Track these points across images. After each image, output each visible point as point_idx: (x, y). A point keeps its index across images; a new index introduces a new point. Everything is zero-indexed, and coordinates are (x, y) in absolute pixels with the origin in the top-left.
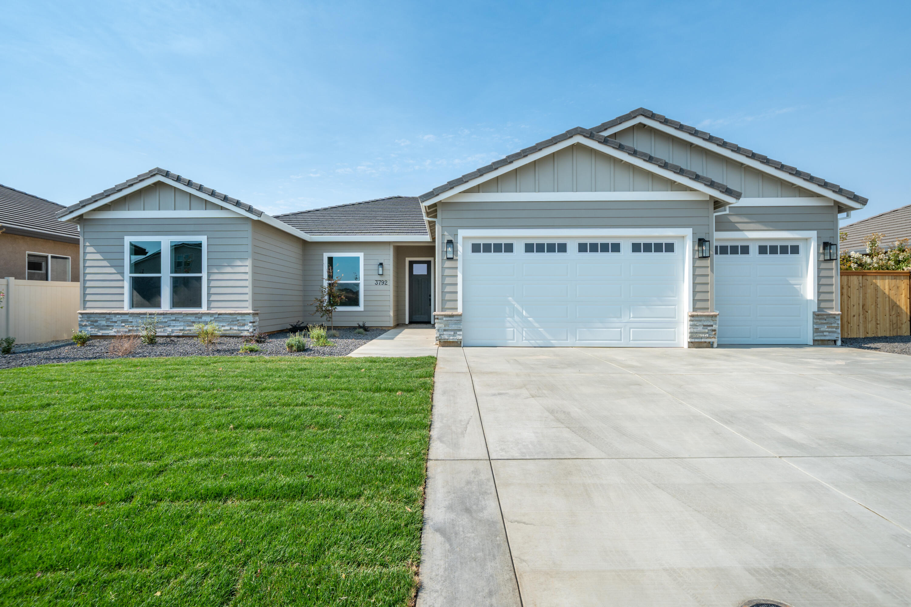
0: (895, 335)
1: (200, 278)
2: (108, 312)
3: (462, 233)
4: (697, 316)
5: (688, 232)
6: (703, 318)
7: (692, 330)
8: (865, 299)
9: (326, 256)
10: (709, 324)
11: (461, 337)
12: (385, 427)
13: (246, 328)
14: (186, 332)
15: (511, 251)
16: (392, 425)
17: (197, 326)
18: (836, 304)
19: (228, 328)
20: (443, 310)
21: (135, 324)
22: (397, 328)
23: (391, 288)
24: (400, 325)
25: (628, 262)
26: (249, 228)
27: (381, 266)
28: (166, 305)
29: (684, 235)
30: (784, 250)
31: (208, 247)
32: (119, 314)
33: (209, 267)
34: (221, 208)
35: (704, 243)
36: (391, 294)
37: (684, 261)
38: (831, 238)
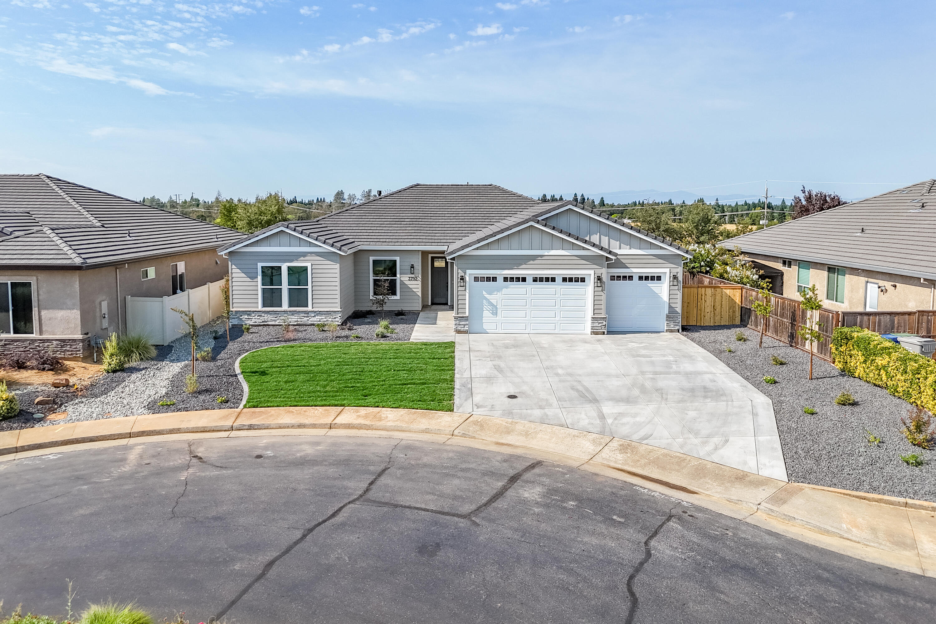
0: (731, 324)
1: (307, 289)
2: (249, 310)
3: (468, 272)
4: (595, 318)
5: (592, 272)
6: (599, 319)
7: (592, 325)
8: (715, 302)
9: (372, 258)
10: (601, 322)
11: (467, 329)
12: (440, 370)
13: (337, 320)
14: (299, 322)
15: (496, 281)
16: (443, 370)
17: (306, 319)
18: (679, 310)
19: (326, 320)
20: (458, 314)
21: (266, 317)
22: (424, 311)
23: (420, 283)
24: (425, 307)
25: (559, 287)
26: (338, 259)
27: (412, 267)
28: (285, 306)
29: (590, 273)
30: (653, 278)
31: (312, 269)
32: (256, 311)
33: (312, 282)
34: (320, 246)
35: (599, 279)
36: (420, 286)
37: (589, 287)
38: (677, 273)
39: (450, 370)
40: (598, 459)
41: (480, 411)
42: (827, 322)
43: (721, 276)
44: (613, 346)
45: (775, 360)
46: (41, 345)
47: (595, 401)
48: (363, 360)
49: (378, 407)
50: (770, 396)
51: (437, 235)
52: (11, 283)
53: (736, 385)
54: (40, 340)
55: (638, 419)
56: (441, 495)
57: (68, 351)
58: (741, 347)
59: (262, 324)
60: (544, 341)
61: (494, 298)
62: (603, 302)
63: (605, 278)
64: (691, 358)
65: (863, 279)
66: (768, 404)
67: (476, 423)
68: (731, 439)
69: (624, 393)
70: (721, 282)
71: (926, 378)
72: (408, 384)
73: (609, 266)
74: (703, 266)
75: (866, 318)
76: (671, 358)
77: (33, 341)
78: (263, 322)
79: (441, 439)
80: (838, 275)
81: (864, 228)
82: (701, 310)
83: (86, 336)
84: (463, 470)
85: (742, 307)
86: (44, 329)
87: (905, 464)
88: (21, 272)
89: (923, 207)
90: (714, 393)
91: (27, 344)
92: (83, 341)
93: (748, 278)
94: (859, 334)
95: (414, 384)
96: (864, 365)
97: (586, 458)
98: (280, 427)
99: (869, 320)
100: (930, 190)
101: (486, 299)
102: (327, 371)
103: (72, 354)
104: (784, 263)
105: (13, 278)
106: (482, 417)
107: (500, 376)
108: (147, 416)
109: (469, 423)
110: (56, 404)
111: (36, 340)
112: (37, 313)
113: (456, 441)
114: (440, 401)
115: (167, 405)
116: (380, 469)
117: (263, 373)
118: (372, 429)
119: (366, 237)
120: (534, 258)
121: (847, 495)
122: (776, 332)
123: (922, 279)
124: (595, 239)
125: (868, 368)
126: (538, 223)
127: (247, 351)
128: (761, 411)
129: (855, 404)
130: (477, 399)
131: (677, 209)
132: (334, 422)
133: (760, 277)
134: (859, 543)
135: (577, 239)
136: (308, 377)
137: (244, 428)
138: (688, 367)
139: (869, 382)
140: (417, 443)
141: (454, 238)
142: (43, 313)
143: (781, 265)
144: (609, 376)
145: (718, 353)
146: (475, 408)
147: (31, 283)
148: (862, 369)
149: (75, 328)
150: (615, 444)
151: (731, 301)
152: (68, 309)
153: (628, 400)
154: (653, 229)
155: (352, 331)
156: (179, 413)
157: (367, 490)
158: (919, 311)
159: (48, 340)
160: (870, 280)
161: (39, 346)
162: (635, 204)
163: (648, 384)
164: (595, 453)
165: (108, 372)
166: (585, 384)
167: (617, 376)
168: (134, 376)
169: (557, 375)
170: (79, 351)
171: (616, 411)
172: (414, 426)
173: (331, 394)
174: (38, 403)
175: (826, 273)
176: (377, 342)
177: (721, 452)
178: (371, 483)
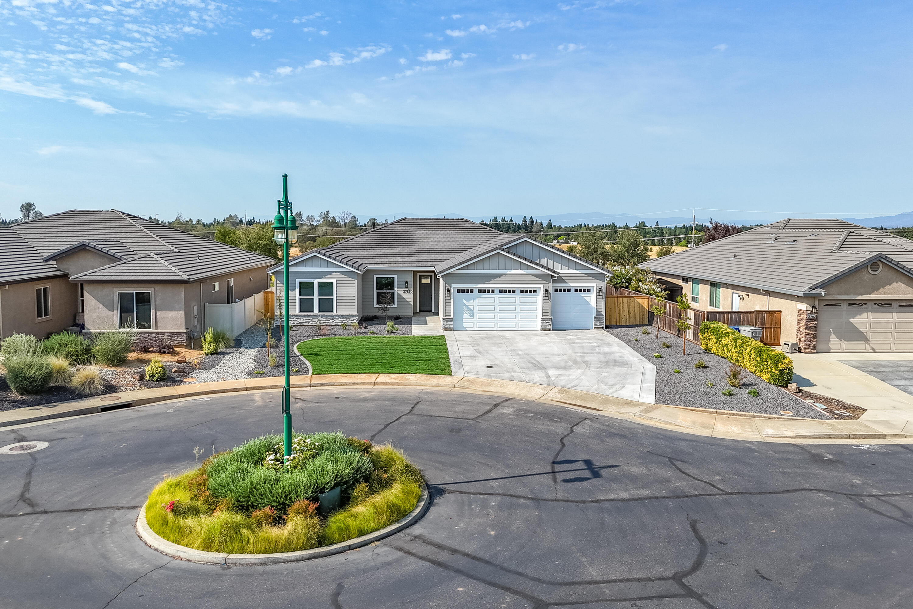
0: (641, 324)
1: (333, 298)
3: (453, 286)
4: (544, 319)
6: (546, 320)
7: (542, 324)
9: (376, 276)
10: (548, 322)
11: (452, 327)
12: (439, 352)
13: (355, 321)
14: (327, 323)
15: (473, 292)
16: (440, 352)
17: (331, 321)
18: (603, 313)
19: (346, 321)
20: (445, 316)
21: (302, 319)
22: (415, 316)
23: (412, 295)
24: (415, 313)
25: (518, 297)
26: (356, 276)
27: (407, 282)
28: (316, 311)
29: (540, 287)
30: (585, 291)
31: (336, 284)
32: (294, 315)
33: (337, 293)
34: (343, 267)
35: (547, 291)
36: (412, 297)
37: (539, 297)
38: (602, 286)
39: (445, 352)
40: (546, 397)
41: (470, 375)
42: (699, 319)
43: (636, 290)
44: (556, 337)
45: (664, 344)
46: (156, 336)
47: (544, 368)
48: (383, 346)
49: (402, 373)
50: (656, 364)
51: (424, 258)
52: (136, 293)
53: (636, 359)
54: (156, 333)
55: (570, 377)
56: (456, 412)
57: (176, 340)
58: (644, 338)
59: (299, 324)
60: (508, 335)
61: (472, 304)
62: (550, 308)
63: (551, 290)
64: (609, 345)
65: (731, 291)
66: (653, 369)
67: (468, 381)
68: (627, 386)
69: (563, 364)
70: (636, 294)
71: (746, 349)
72: (418, 360)
73: (554, 282)
74: (624, 282)
75: (722, 315)
76: (595, 344)
77: (151, 333)
78: (300, 323)
79: (448, 389)
80: (716, 288)
81: (736, 254)
82: (619, 314)
83: (188, 330)
84: (465, 402)
85: (649, 312)
86: (158, 325)
87: (724, 395)
88: (143, 285)
89: (776, 239)
90: (621, 364)
91: (146, 336)
92: (186, 333)
93: (653, 290)
94: (715, 325)
95: (423, 360)
96: (716, 345)
97: (538, 397)
98: (341, 385)
99: (724, 316)
100: (785, 226)
101: (466, 305)
102: (360, 353)
103: (178, 343)
104: (683, 280)
105: (137, 289)
106: (471, 378)
107: (480, 355)
108: (249, 379)
109: (464, 381)
110: (186, 372)
111: (153, 333)
112: (154, 314)
113: (456, 390)
114: (442, 370)
115: (260, 373)
116: (415, 402)
117: (317, 355)
118: (402, 385)
119: (371, 260)
120: (500, 275)
121: (686, 409)
122: (670, 328)
123: (761, 290)
124: (544, 262)
125: (718, 346)
126: (503, 251)
127: (298, 342)
128: (648, 372)
129: (705, 367)
130: (467, 368)
131: (620, 231)
132: (377, 381)
133: (662, 289)
134: (684, 427)
135: (531, 262)
136: (348, 357)
137: (318, 385)
138: (606, 349)
139: (718, 355)
140: (433, 391)
141: (438, 260)
142: (159, 313)
143: (681, 281)
144: (553, 355)
145: (628, 342)
146: (466, 373)
147: (150, 293)
148: (715, 348)
149: (181, 325)
150: (556, 389)
151: (642, 307)
152: (175, 310)
153: (565, 368)
154: (591, 252)
155: (368, 330)
156: (269, 378)
157: (411, 410)
158: (757, 311)
159: (162, 333)
160: (735, 291)
161: (155, 337)
162: (581, 226)
163: (579, 359)
164: (543, 394)
165: (207, 355)
166: (537, 359)
167: (559, 355)
168: (227, 357)
169: (518, 354)
170: (184, 340)
171: (557, 374)
172: (429, 383)
173: (369, 366)
174: (175, 372)
175: (709, 287)
176: (388, 336)
177: (620, 392)
178: (412, 408)
